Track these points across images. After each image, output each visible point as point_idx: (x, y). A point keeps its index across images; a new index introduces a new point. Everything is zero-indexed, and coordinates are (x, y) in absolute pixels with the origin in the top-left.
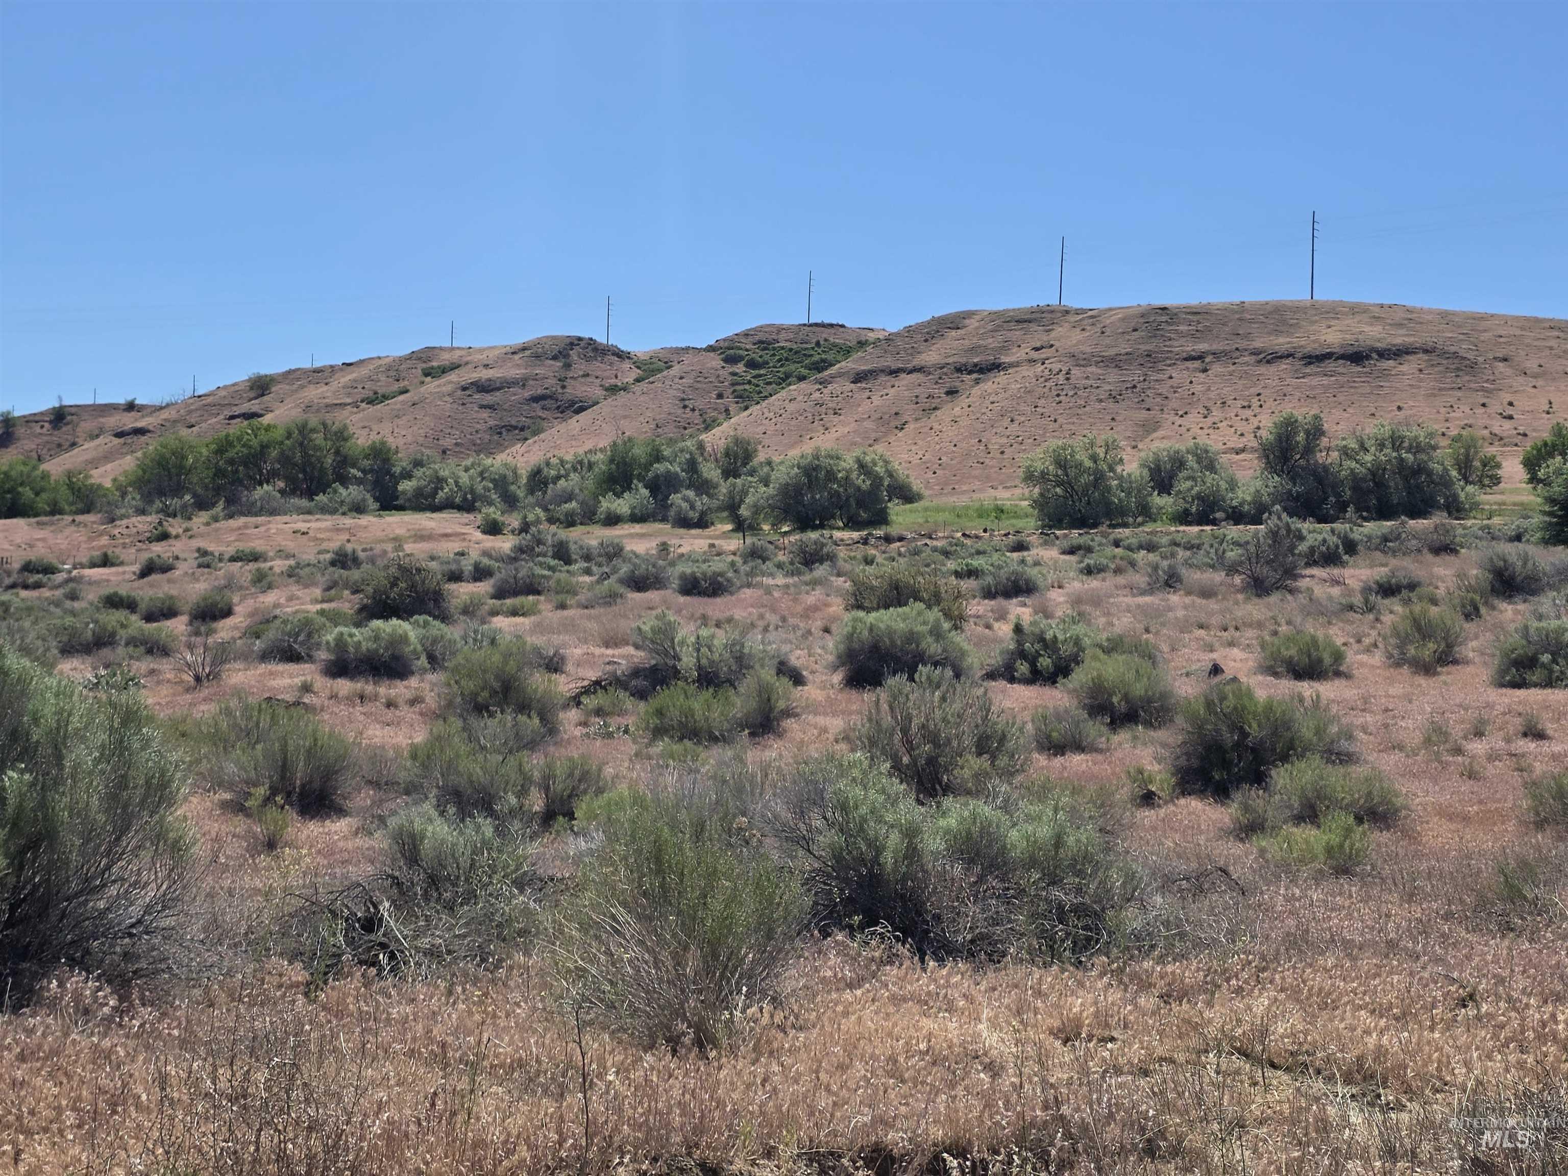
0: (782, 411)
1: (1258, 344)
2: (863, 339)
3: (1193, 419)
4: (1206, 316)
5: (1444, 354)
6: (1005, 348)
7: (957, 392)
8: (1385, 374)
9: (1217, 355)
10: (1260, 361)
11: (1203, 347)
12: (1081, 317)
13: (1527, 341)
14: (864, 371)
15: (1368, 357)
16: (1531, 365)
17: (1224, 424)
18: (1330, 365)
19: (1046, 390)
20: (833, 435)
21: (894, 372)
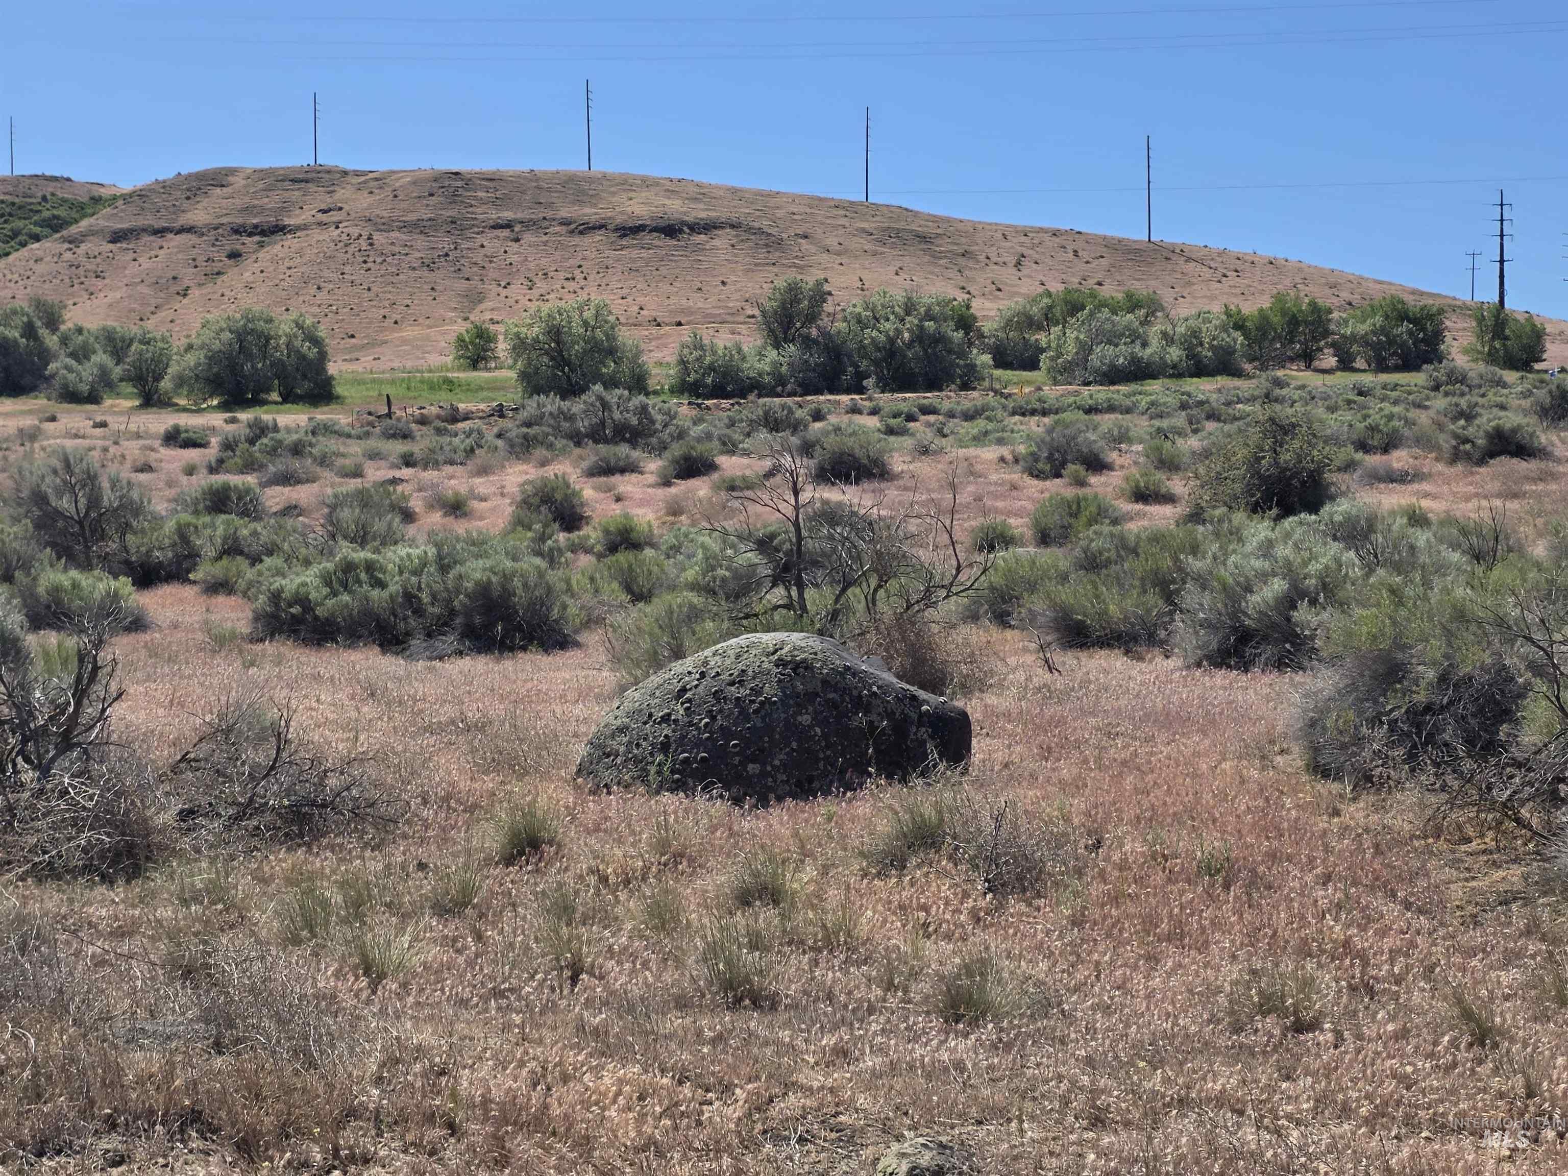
0: (29, 273)
1: (564, 213)
2: (96, 194)
3: (517, 290)
4: (503, 184)
5: (750, 230)
6: (286, 207)
7: (240, 255)
8: (699, 248)
9: (528, 224)
10: (572, 232)
11: (508, 215)
12: (362, 179)
13: (819, 218)
14: (121, 230)
15: (681, 231)
16: (832, 241)
17: (552, 296)
18: (646, 238)
19: (349, 256)
20: (101, 301)
21: (160, 232)
